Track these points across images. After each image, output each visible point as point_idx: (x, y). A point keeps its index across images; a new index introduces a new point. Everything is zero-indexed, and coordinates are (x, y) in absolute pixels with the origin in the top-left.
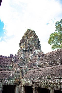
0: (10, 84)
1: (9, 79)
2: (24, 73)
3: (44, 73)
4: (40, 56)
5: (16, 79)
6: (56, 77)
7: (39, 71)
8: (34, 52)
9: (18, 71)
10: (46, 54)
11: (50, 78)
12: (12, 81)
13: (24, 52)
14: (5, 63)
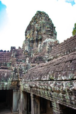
0: (3, 88)
1: (2, 81)
2: (23, 73)
3: (46, 69)
4: (51, 46)
5: (12, 81)
6: (63, 76)
7: (42, 67)
8: (44, 42)
9: (15, 69)
10: (62, 43)
11: (53, 80)
12: (6, 84)
13: (31, 44)
14: (2, 59)
